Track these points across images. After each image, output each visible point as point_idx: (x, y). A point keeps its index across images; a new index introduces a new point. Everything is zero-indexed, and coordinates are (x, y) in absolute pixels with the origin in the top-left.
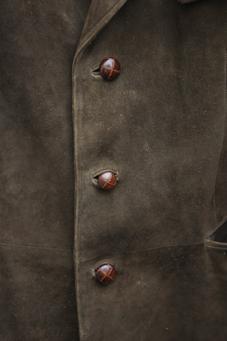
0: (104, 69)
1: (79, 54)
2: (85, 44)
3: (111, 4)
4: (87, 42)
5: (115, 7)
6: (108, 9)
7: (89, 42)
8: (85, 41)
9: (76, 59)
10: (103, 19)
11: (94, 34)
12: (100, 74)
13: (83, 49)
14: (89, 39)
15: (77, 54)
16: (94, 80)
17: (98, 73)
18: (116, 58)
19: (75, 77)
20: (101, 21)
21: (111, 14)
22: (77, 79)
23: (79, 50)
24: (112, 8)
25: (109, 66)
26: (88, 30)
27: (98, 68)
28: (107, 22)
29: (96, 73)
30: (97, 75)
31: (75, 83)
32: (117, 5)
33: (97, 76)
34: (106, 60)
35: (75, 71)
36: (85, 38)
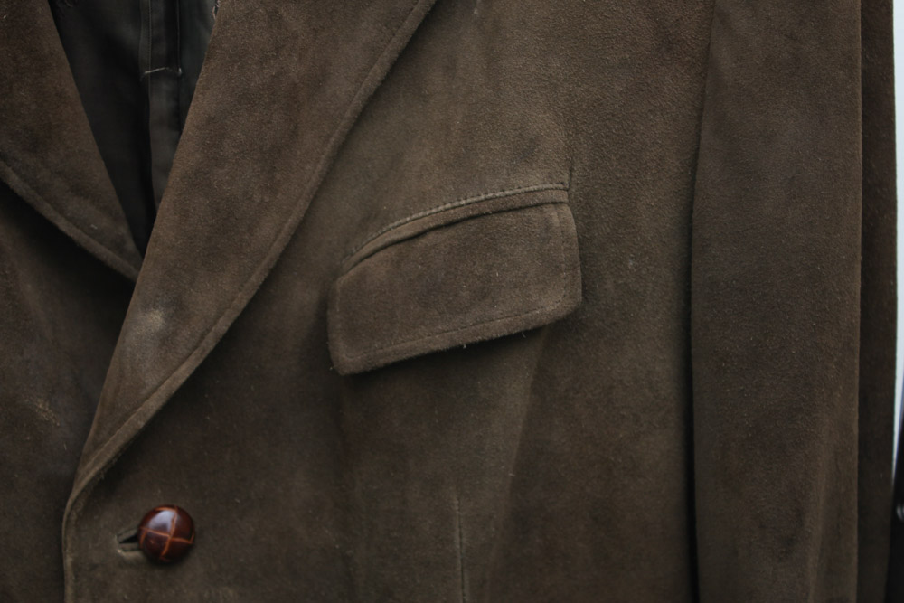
0: (148, 537)
1: (75, 503)
2: (88, 478)
3: (151, 381)
4: (92, 474)
5: (163, 387)
6: (144, 392)
7: (98, 475)
8: (88, 472)
9: (69, 515)
10: (132, 417)
11: (110, 456)
12: (139, 549)
13: (83, 490)
14: (97, 468)
15: (70, 503)
16: (123, 563)
17: (134, 545)
18: (182, 506)
19: (68, 561)
20: (126, 424)
21: (153, 405)
22: (75, 565)
23: (74, 495)
24: (155, 390)
25: (163, 528)
26: (97, 445)
27: (132, 533)
28: (141, 424)
29: (128, 546)
30: (132, 550)
31: (69, 575)
32: (168, 381)
33: (131, 555)
34: (155, 512)
35: (69, 545)
36: (89, 465)
